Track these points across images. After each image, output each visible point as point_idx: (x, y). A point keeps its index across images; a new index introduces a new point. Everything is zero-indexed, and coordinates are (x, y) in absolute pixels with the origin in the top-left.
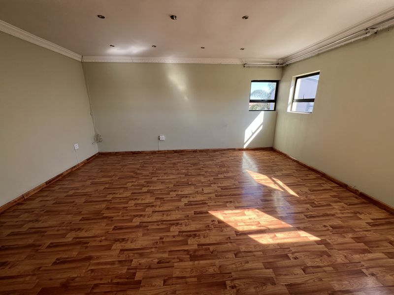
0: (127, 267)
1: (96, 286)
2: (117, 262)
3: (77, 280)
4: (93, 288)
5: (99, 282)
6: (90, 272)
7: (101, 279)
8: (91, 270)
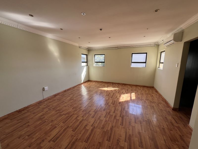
0: (143, 122)
1: (151, 130)
2: (141, 124)
3: (149, 136)
4: (152, 131)
5: (149, 129)
6: (146, 132)
7: (148, 128)
8: (145, 132)
